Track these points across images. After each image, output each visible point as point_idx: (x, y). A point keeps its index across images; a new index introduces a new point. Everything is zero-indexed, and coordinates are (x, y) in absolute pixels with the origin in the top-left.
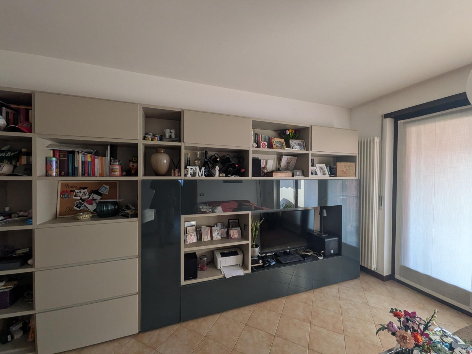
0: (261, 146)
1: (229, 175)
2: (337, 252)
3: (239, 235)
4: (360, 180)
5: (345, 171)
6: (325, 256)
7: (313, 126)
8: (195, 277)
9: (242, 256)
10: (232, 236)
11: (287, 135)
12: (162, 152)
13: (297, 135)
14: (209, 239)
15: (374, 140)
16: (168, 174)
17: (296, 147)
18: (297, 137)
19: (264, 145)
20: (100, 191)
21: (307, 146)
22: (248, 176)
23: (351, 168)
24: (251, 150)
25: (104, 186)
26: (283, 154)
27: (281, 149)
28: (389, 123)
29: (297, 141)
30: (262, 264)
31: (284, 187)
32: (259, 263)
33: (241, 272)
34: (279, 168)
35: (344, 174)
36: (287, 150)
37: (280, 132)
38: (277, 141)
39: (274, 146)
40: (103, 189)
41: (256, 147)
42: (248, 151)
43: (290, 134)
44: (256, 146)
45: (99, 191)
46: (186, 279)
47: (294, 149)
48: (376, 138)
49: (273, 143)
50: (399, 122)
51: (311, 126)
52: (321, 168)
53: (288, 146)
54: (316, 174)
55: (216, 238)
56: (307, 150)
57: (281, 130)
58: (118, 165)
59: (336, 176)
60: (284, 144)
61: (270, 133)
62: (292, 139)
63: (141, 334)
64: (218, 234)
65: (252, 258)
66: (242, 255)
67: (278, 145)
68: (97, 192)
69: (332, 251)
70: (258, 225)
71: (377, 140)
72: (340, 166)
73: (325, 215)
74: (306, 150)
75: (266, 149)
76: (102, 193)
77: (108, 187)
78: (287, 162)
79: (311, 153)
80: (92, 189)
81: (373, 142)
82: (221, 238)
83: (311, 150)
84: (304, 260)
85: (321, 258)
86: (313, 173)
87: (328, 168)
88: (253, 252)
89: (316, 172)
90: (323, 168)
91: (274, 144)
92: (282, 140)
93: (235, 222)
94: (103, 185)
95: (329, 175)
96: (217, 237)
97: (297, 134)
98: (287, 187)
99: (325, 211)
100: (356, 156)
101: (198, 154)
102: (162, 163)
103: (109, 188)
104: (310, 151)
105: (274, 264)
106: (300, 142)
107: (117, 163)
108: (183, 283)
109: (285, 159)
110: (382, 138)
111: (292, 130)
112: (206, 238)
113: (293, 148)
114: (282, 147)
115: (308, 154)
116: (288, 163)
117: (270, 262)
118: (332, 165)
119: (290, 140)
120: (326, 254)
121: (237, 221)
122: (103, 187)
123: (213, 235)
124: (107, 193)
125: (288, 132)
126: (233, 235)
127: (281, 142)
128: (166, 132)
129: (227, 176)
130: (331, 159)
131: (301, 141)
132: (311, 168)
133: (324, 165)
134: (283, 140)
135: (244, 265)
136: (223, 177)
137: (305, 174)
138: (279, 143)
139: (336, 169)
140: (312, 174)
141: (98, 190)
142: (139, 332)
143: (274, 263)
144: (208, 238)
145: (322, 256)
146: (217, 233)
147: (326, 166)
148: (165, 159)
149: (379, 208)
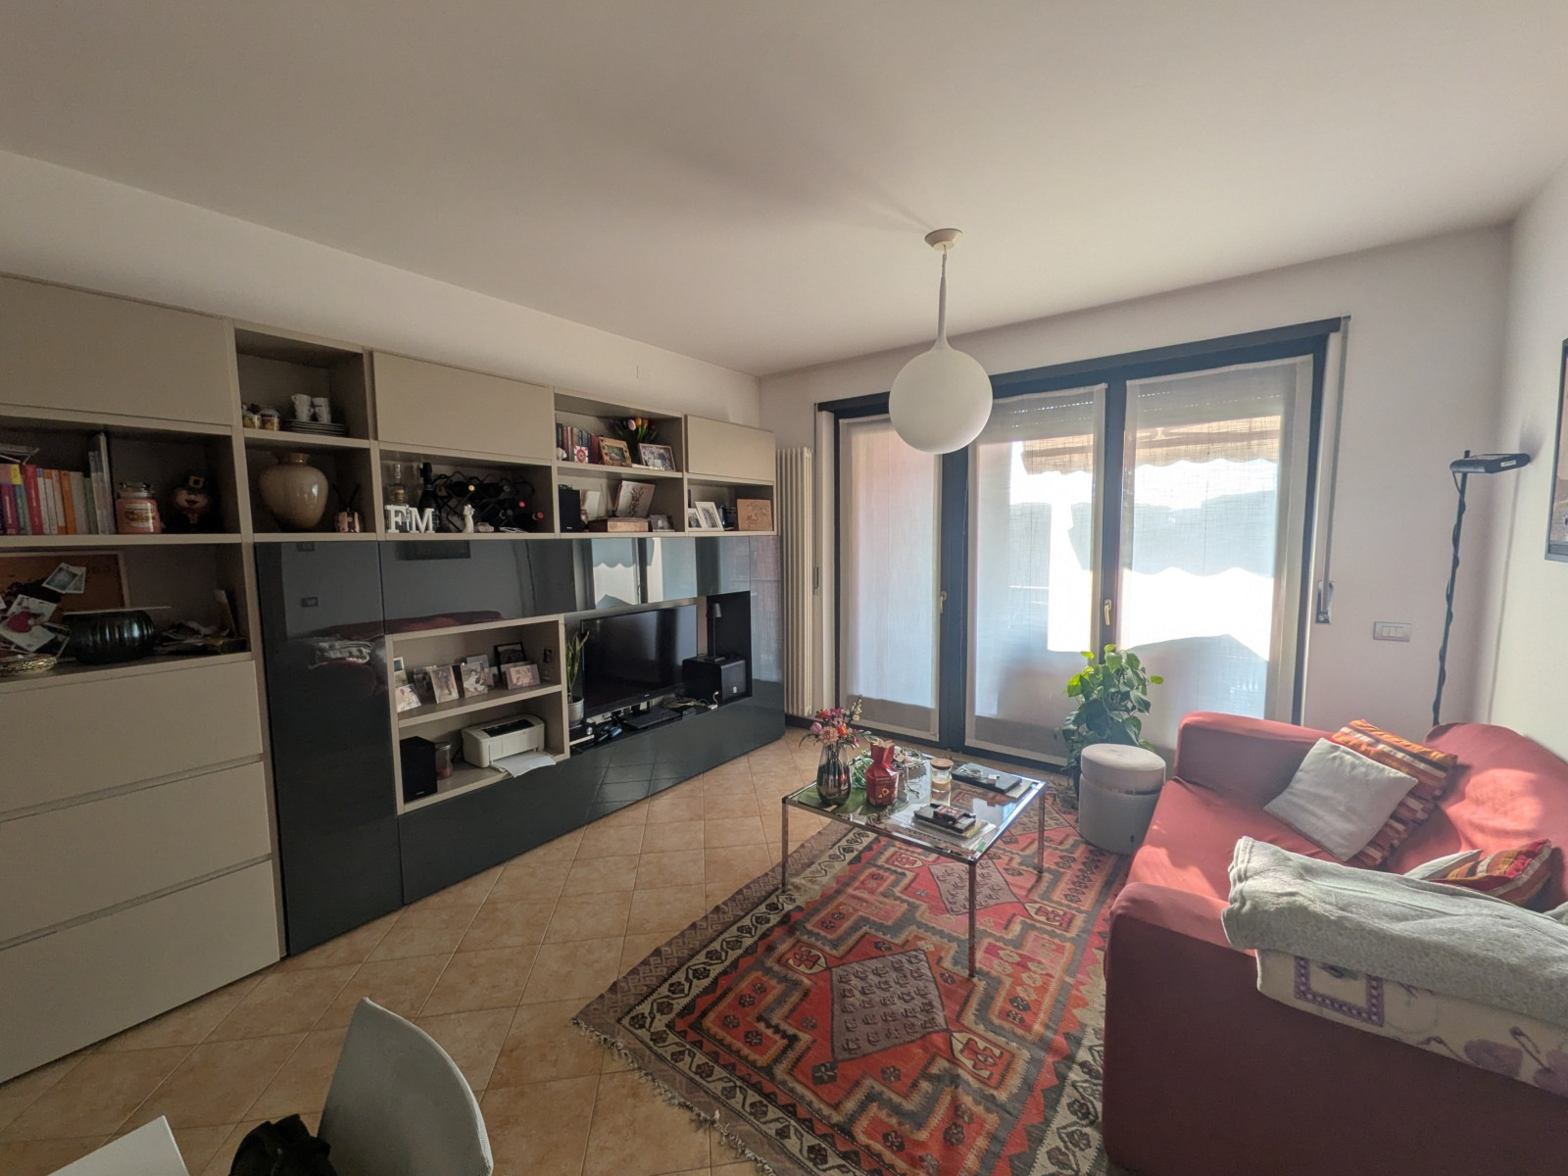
0: (576, 457)
1: (502, 529)
2: (743, 690)
3: (534, 678)
4: (782, 536)
5: (754, 517)
6: (721, 701)
7: (689, 417)
8: (432, 790)
9: (543, 729)
10: (515, 681)
11: (631, 431)
12: (299, 464)
13: (655, 434)
14: (455, 695)
15: (802, 453)
16: (328, 523)
17: (654, 465)
18: (653, 436)
19: (581, 453)
20: (48, 583)
21: (677, 460)
22: (552, 530)
23: (764, 511)
24: (555, 465)
25: (61, 569)
26: (624, 476)
27: (622, 465)
28: (826, 419)
29: (656, 449)
30: (593, 736)
31: (603, 565)
32: (587, 735)
33: (548, 761)
34: (613, 512)
35: (753, 525)
36: (637, 469)
37: (611, 421)
38: (611, 445)
39: (606, 458)
40: (62, 577)
41: (563, 460)
42: (549, 468)
43: (637, 428)
44: (565, 456)
45: (44, 585)
46: (407, 799)
47: (651, 467)
48: (805, 449)
49: (604, 452)
50: (841, 421)
51: (686, 417)
52: (706, 511)
53: (637, 459)
54: (698, 526)
55: (473, 690)
56: (679, 470)
57: (615, 418)
58: (148, 498)
59: (736, 529)
60: (627, 454)
61: (589, 423)
62: (643, 442)
63: (289, 963)
64: (477, 682)
65: (570, 727)
66: (543, 725)
67: (613, 455)
68: (36, 590)
69: (735, 690)
70: (578, 648)
71: (808, 454)
72: (744, 507)
73: (719, 615)
74: (677, 471)
75: (586, 466)
76: (60, 591)
77: (80, 571)
78: (633, 497)
79: (686, 476)
80: (14, 580)
81: (802, 459)
82: (486, 691)
83: (687, 470)
84: (681, 716)
85: (714, 707)
86: (692, 523)
87: (721, 510)
88: (572, 711)
89: (697, 521)
90: (711, 511)
91: (606, 454)
92: (623, 445)
93: (514, 651)
94: (59, 563)
95: (724, 526)
96: (476, 689)
97: (654, 431)
98: (612, 565)
99: (717, 606)
100: (772, 487)
101: (398, 470)
102: (306, 496)
103: (87, 573)
104: (685, 473)
105: (620, 734)
106: (662, 451)
107: (144, 494)
108: (402, 808)
109: (627, 489)
110: (815, 451)
111: (642, 419)
112: (446, 694)
113: (647, 465)
114: (622, 462)
115: (681, 480)
116: (635, 498)
117: (609, 732)
118: (727, 504)
119: (641, 445)
120: (724, 697)
121: (518, 647)
122: (58, 572)
123: (466, 685)
124: (82, 592)
125: (633, 426)
126: (518, 679)
127: (621, 449)
128: (297, 402)
129: (497, 530)
130: (726, 490)
131: (664, 449)
132: (688, 512)
133: (713, 504)
134: (625, 443)
135: (550, 746)
136: (488, 534)
137: (675, 523)
138: (616, 451)
139: (736, 513)
140: (690, 526)
141: (43, 580)
142: (283, 959)
143: (619, 731)
144: (450, 693)
145: (715, 703)
146: (473, 679)
147: (717, 508)
148: (315, 483)
149: (814, 593)
